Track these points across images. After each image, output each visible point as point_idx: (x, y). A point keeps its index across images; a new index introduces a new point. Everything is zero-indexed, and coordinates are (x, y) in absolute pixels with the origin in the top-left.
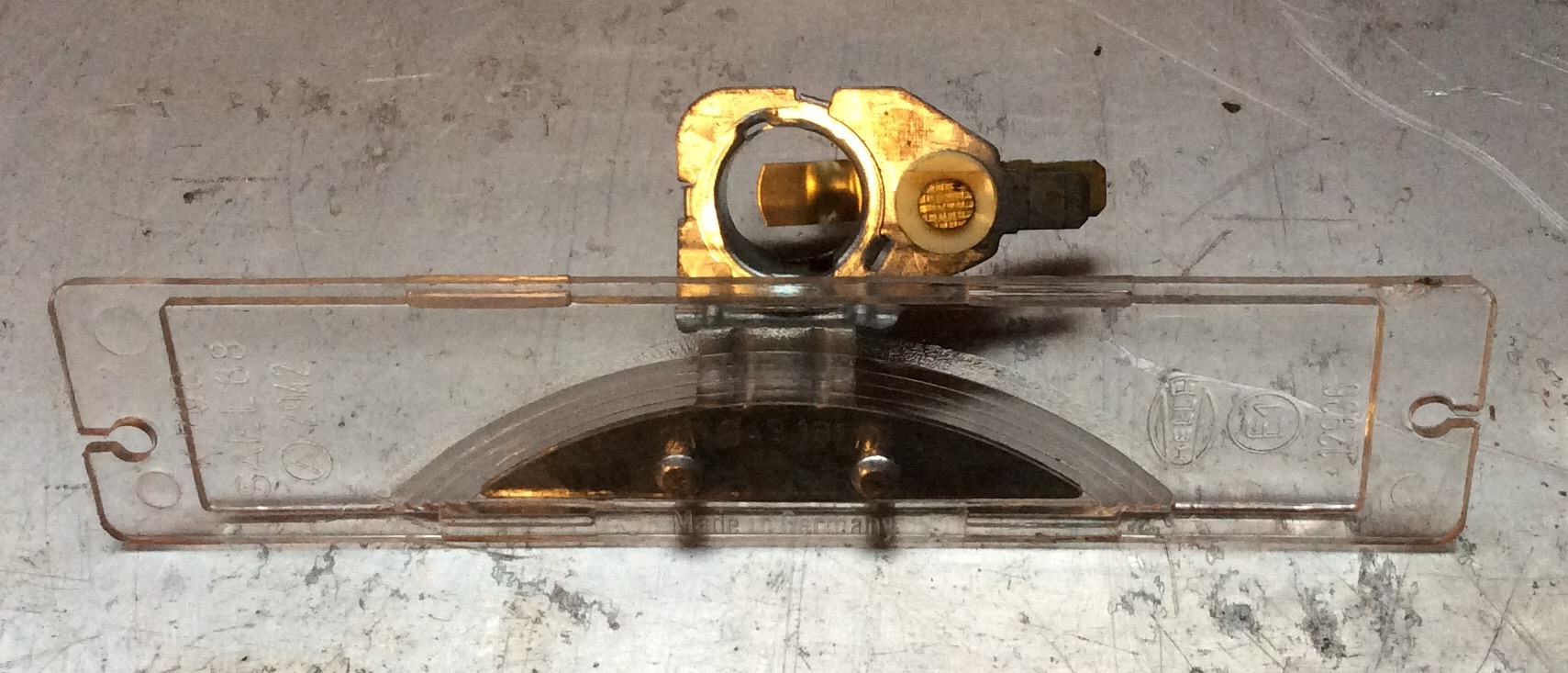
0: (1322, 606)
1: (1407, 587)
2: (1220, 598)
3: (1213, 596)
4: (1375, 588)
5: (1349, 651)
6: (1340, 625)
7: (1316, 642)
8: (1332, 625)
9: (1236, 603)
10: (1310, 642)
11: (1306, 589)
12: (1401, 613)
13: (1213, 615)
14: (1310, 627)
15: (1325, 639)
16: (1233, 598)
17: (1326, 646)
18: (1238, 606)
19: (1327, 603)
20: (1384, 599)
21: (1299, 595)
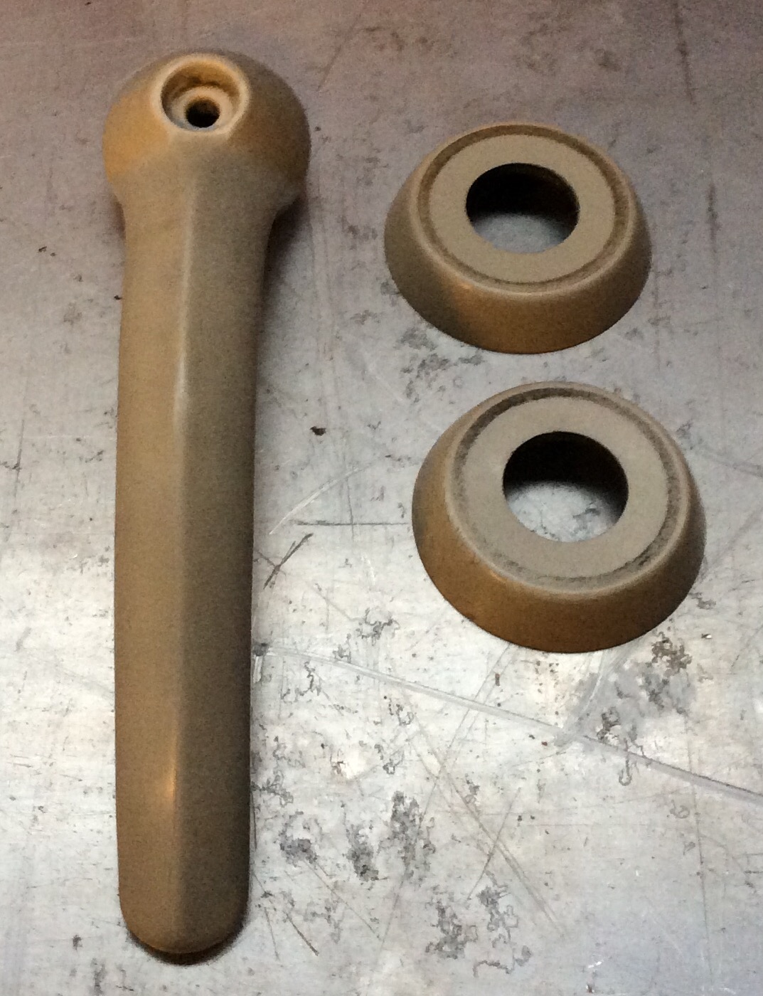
0: (363, 839)
1: (426, 823)
2: (288, 834)
3: (283, 833)
4: (403, 824)
5: (382, 874)
6: (375, 854)
7: (356, 867)
8: (369, 854)
9: (301, 838)
10: (353, 868)
11: (352, 826)
12: (422, 843)
13: (282, 848)
14: (353, 856)
15: (364, 866)
16: (298, 834)
17: (364, 871)
18: (301, 840)
19: (367, 837)
20: (409, 832)
21: (347, 831)
